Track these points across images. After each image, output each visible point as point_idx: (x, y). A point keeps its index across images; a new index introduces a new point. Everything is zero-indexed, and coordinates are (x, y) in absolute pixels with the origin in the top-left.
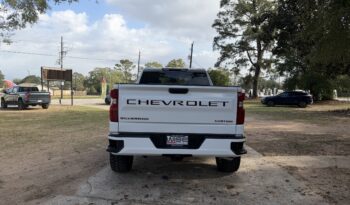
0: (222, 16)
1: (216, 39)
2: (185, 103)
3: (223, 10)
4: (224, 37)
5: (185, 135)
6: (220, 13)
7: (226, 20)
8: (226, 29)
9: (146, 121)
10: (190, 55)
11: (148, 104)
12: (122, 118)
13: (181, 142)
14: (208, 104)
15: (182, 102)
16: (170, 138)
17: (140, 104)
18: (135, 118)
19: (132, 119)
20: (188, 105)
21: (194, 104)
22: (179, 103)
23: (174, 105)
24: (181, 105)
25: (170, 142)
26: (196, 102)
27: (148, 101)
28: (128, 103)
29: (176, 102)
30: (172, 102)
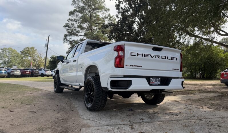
0: (70, 22)
1: (66, 36)
3: (71, 17)
4: (71, 35)
6: (69, 19)
7: (73, 25)
8: (72, 30)
9: (140, 68)
10: (47, 44)
11: (142, 56)
12: (126, 65)
13: (157, 82)
14: (170, 59)
15: (159, 56)
16: (152, 79)
17: (138, 56)
18: (135, 66)
19: (132, 66)
20: (162, 58)
21: (165, 58)
22: (158, 57)
23: (156, 57)
24: (159, 58)
25: (152, 82)
26: (166, 57)
27: (142, 54)
28: (131, 55)
29: (157, 56)
30: (155, 56)
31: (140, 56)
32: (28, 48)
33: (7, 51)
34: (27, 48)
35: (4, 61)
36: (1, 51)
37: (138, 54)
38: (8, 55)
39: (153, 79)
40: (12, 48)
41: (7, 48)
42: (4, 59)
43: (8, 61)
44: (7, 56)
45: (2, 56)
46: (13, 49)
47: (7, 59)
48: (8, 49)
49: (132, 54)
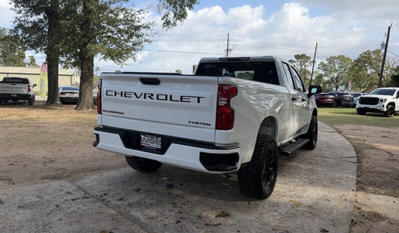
2: (155, 97)
5: (158, 136)
9: (121, 115)
10: (385, 43)
11: (122, 96)
12: (104, 111)
13: (155, 144)
14: (179, 99)
15: (152, 95)
16: (144, 138)
17: (115, 95)
18: (114, 112)
19: (111, 112)
20: (158, 99)
21: (165, 98)
22: (149, 97)
23: (145, 98)
24: (152, 98)
25: (144, 142)
26: (166, 96)
27: (122, 92)
28: (107, 95)
29: (147, 95)
30: (143, 95)
31: (118, 96)
32: (368, 53)
33: (335, 61)
34: (365, 53)
35: (332, 78)
36: (328, 62)
37: (115, 92)
38: (337, 68)
39: (146, 138)
40: (344, 56)
41: (336, 56)
42: (332, 76)
43: (337, 77)
44: (335, 69)
45: (328, 71)
46: (346, 56)
47: (335, 75)
48: (338, 57)
49: (109, 93)
